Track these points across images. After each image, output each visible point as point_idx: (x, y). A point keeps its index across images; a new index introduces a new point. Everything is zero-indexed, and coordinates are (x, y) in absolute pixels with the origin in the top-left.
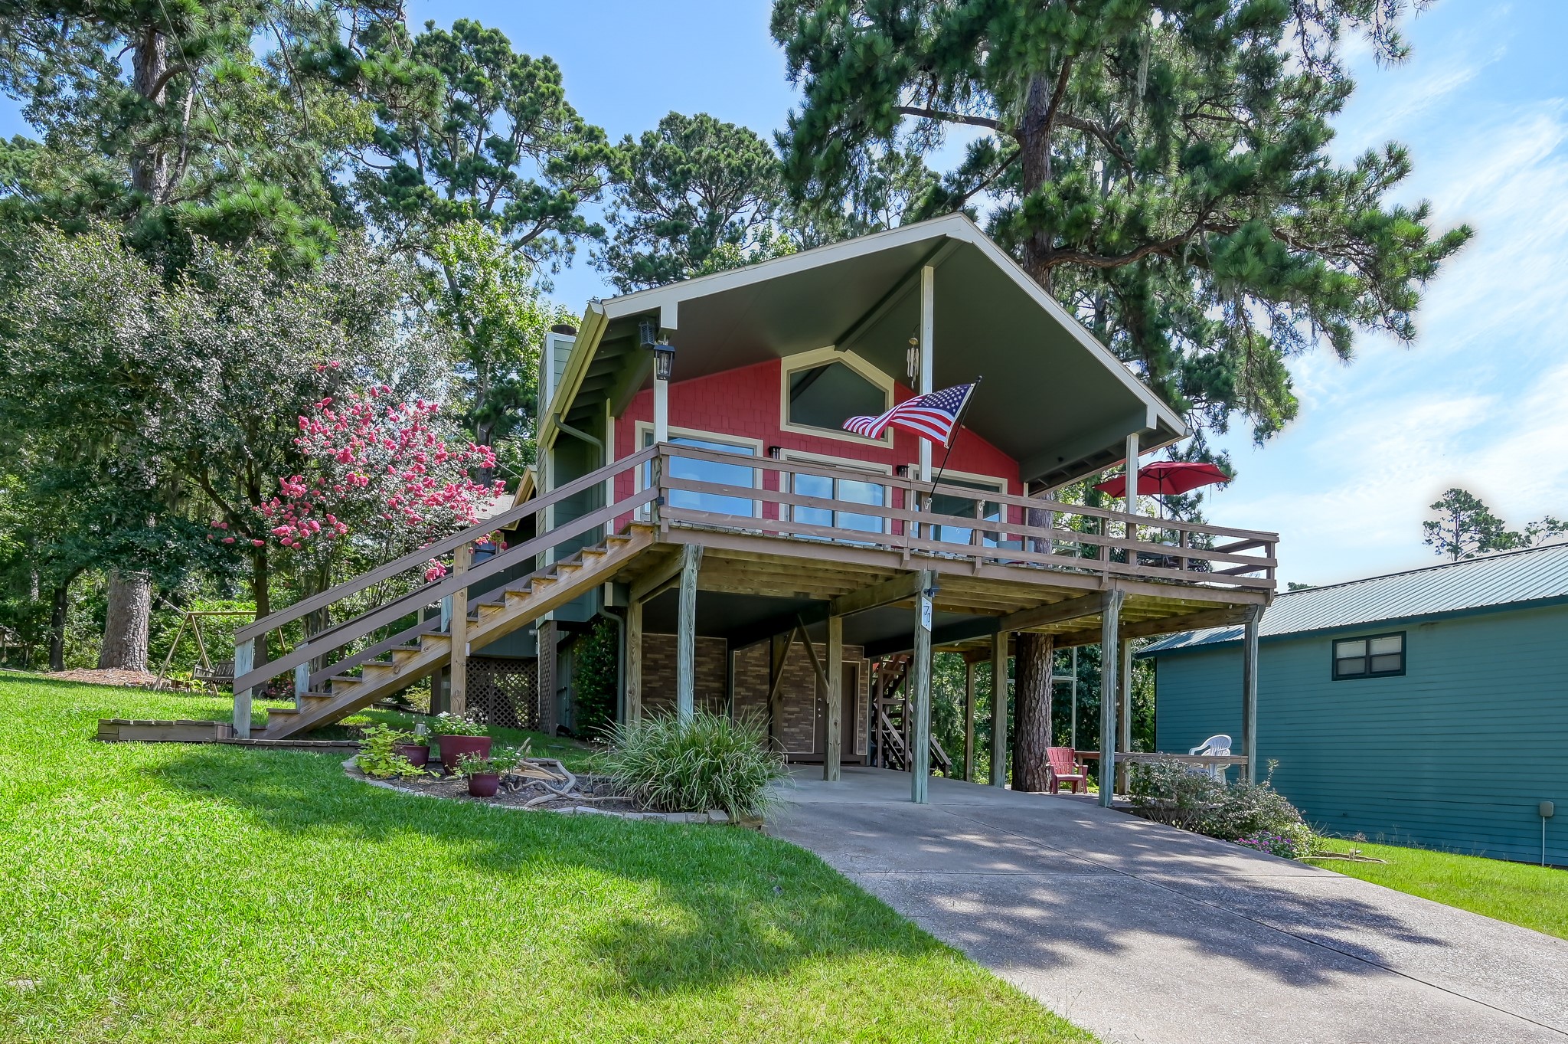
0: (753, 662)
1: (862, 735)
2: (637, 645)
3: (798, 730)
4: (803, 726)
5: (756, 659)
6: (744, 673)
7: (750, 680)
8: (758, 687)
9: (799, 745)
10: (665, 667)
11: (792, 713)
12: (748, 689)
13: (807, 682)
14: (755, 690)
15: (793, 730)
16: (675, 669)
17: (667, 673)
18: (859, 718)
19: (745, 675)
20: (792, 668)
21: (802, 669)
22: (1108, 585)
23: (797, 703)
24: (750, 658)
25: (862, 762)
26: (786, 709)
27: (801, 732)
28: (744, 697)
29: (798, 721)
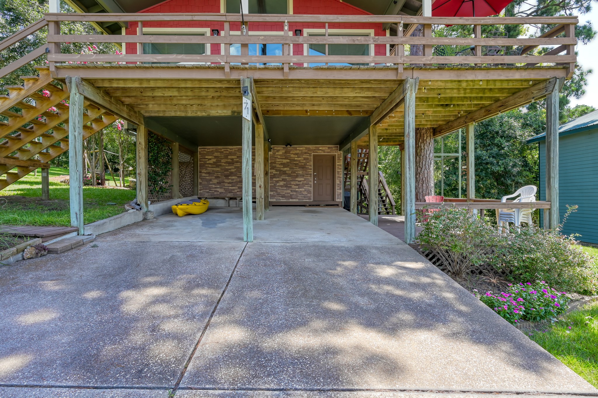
0: (279, 157)
1: (339, 191)
2: (142, 148)
3: (303, 190)
4: (306, 187)
5: (280, 155)
6: (275, 163)
7: (278, 166)
8: (282, 169)
9: (304, 197)
10: (237, 162)
11: (300, 181)
12: (276, 171)
13: (308, 165)
14: (280, 171)
15: (301, 189)
16: (241, 163)
17: (238, 165)
18: (337, 182)
19: (275, 164)
20: (300, 159)
21: (305, 159)
22: (403, 75)
23: (303, 176)
24: (277, 155)
25: (340, 205)
26: (297, 179)
27: (305, 190)
28: (274, 174)
29: (304, 185)
